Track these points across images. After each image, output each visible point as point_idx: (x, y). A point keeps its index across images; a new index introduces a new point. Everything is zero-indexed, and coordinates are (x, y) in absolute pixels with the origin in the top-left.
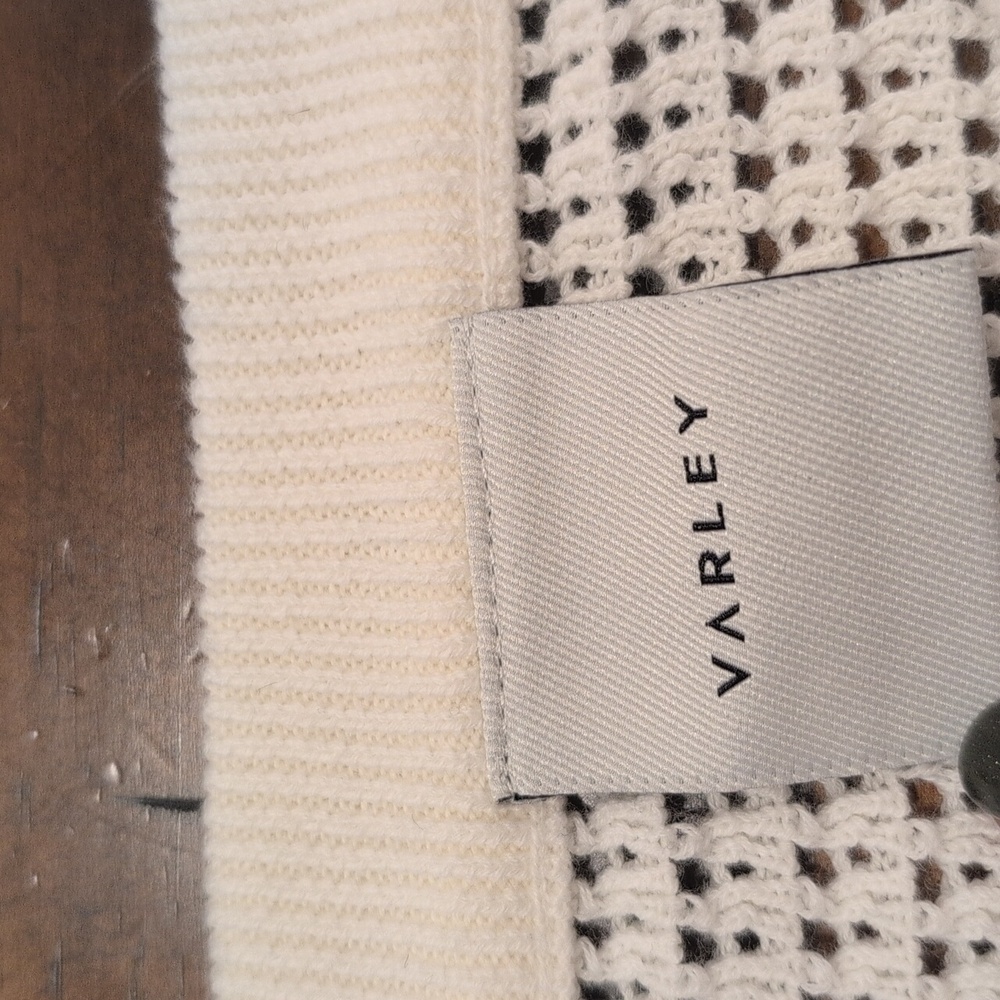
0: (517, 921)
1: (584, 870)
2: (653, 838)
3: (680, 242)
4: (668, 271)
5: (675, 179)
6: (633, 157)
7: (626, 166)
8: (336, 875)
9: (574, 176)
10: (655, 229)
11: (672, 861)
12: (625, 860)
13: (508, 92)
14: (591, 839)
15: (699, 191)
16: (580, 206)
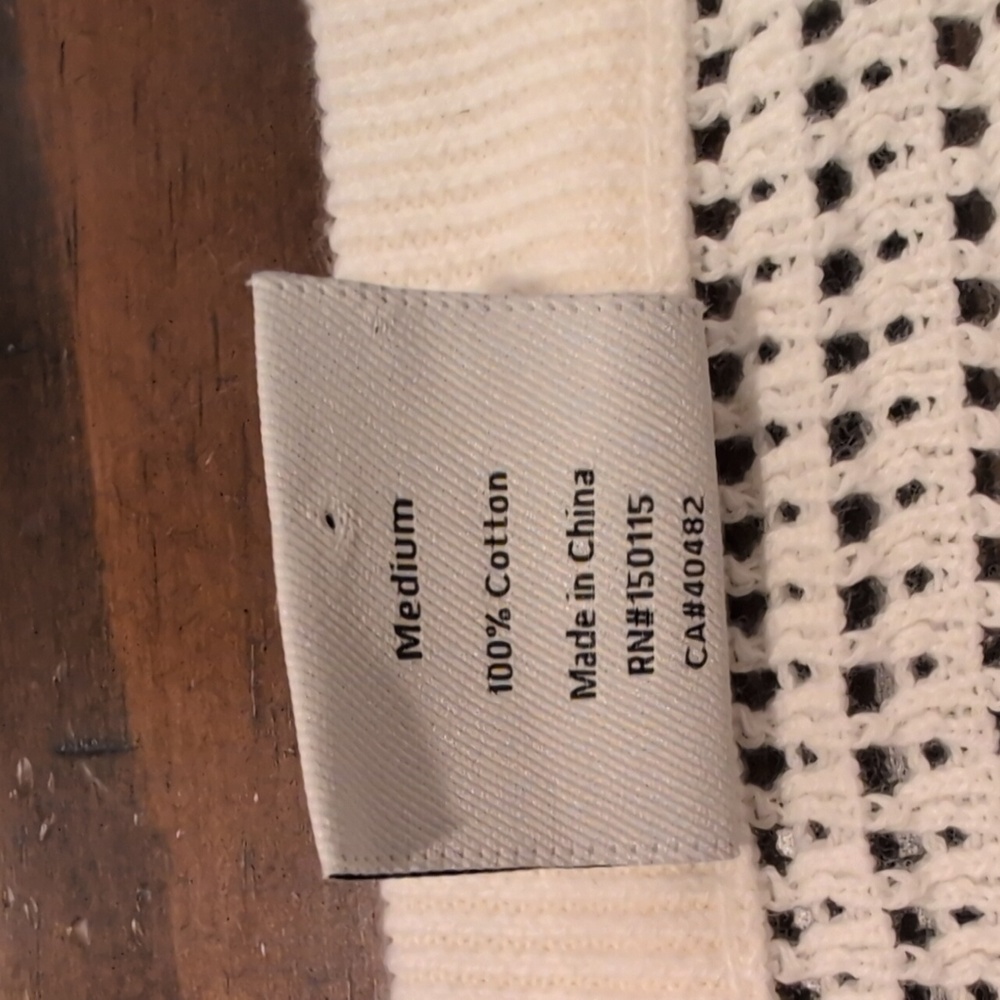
0: (710, 986)
1: (784, 927)
2: (862, 888)
3: (880, 215)
4: (865, 252)
5: (873, 146)
6: (824, 126)
7: (817, 137)
8: (517, 945)
9: (758, 155)
10: (851, 205)
11: (885, 911)
12: (832, 915)
13: (680, 74)
14: (790, 893)
15: (901, 156)
16: (762, 190)
